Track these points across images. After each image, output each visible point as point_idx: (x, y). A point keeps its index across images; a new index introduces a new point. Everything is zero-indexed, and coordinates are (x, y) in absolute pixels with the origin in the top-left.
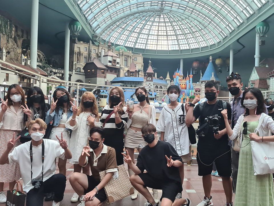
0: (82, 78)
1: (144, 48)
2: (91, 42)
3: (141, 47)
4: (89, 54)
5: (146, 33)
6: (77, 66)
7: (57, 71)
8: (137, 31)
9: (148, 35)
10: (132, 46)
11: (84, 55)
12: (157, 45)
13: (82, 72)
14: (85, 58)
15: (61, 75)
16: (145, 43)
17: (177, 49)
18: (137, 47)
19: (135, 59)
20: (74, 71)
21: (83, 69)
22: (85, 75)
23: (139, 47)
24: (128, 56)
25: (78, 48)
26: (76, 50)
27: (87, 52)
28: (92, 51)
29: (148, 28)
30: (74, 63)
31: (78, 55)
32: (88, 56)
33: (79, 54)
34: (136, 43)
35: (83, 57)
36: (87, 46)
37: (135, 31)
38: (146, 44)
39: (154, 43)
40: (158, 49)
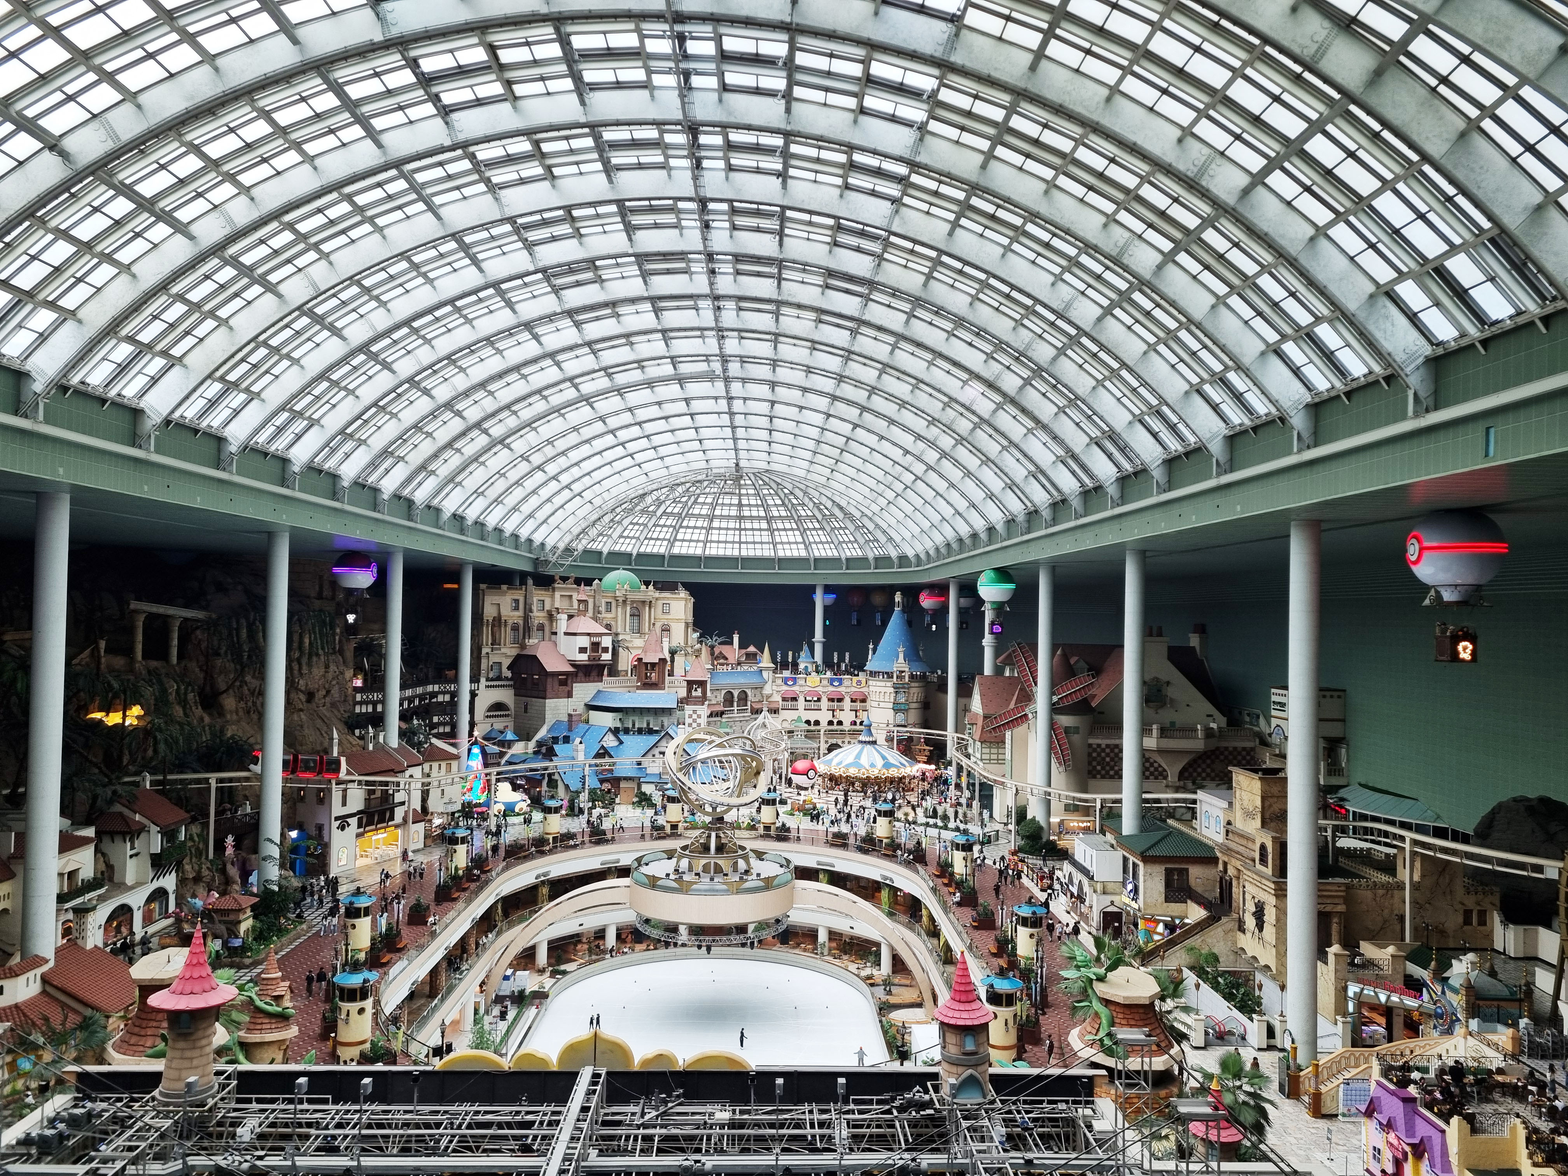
0: (505, 695)
1: (699, 552)
2: (530, 582)
3: (691, 551)
4: (526, 618)
5: (704, 512)
6: (494, 659)
7: (436, 688)
8: (676, 510)
9: (711, 518)
10: (662, 551)
11: (510, 622)
12: (740, 543)
13: (507, 679)
14: (515, 628)
15: (447, 698)
16: (702, 538)
17: (803, 554)
18: (676, 551)
19: (666, 608)
20: (483, 680)
21: (509, 668)
22: (514, 687)
23: (684, 551)
24: (644, 602)
25: (495, 608)
26: (489, 612)
27: (520, 613)
28: (534, 608)
29: (709, 500)
30: (485, 651)
31: (493, 626)
32: (521, 622)
33: (498, 621)
34: (672, 542)
35: (509, 629)
36: (519, 595)
37: (669, 510)
38: (705, 542)
39: (730, 538)
40: (744, 553)
